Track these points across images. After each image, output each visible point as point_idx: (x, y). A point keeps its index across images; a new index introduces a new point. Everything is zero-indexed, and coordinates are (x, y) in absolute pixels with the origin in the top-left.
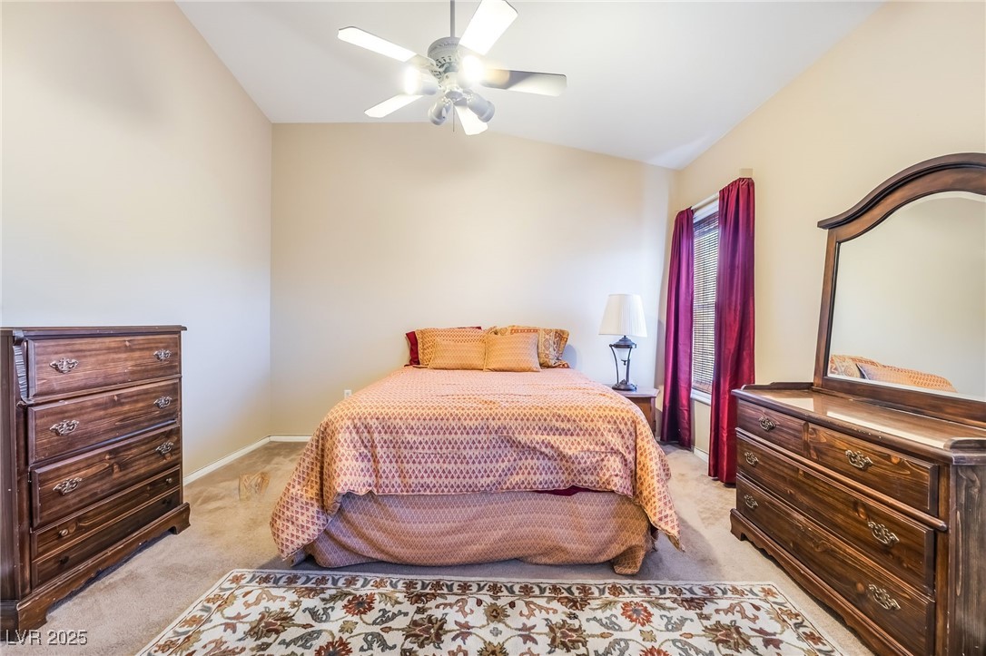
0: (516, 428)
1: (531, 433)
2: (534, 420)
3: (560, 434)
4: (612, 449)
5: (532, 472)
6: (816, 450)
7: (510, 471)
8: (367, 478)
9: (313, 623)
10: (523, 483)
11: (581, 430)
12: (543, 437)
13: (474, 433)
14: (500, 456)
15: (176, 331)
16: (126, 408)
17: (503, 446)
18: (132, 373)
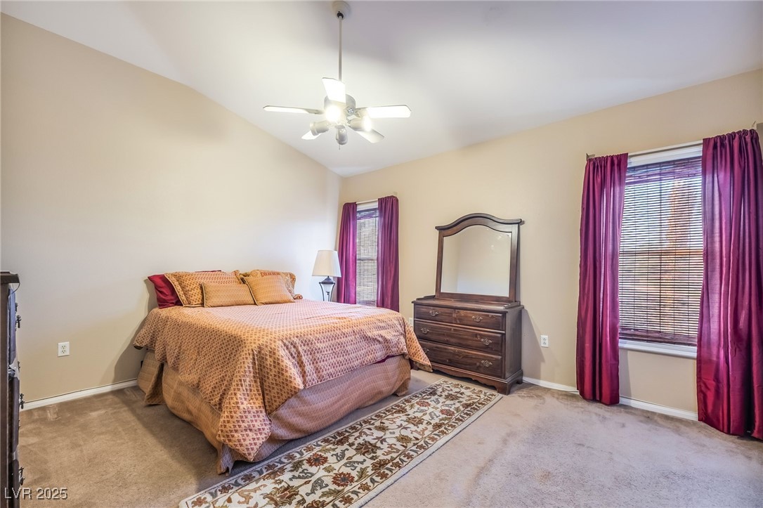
5: (375, 352)
6: (459, 319)
7: (367, 354)
10: (372, 359)
12: (377, 332)
14: (361, 347)
17: (362, 341)
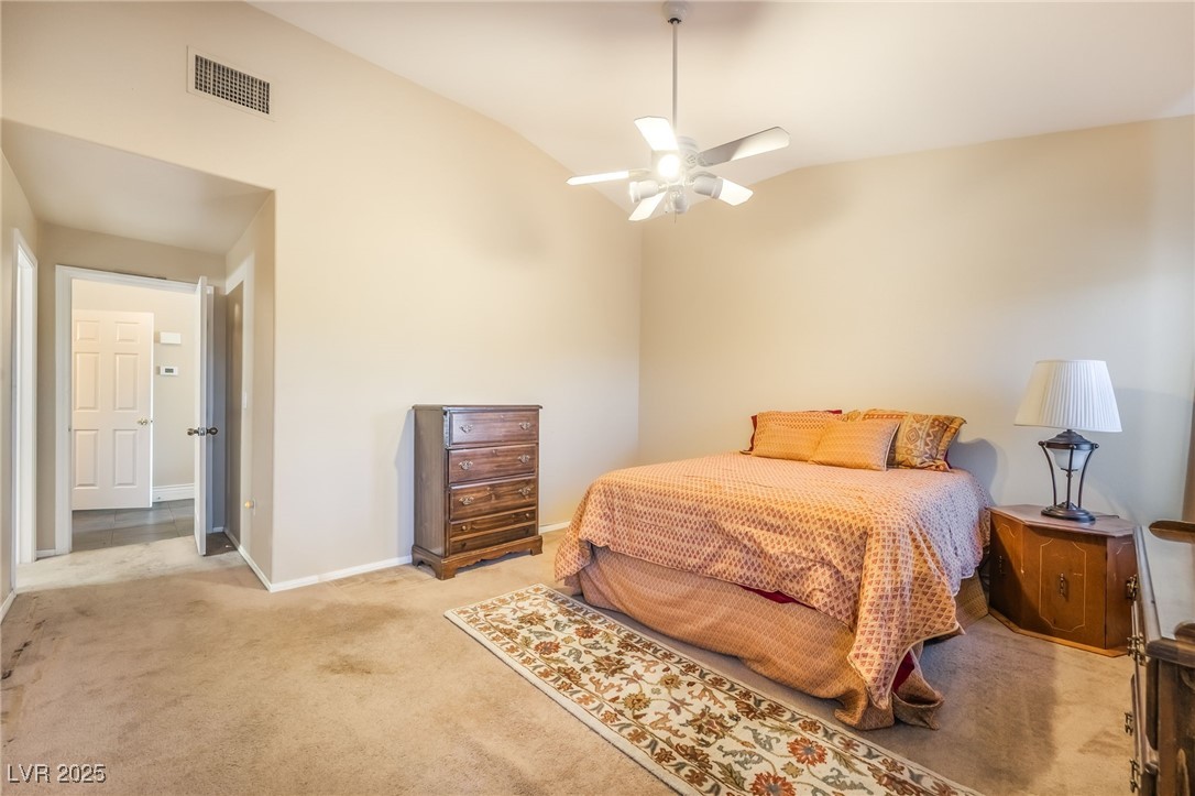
0: (724, 515)
1: (737, 522)
2: (744, 510)
3: (768, 530)
4: (822, 558)
5: (734, 563)
7: (713, 558)
8: (607, 535)
9: (553, 629)
10: (725, 572)
11: (792, 529)
12: (748, 529)
13: (686, 513)
14: (707, 540)
15: (535, 409)
16: (500, 459)
17: (711, 530)
18: (505, 436)
